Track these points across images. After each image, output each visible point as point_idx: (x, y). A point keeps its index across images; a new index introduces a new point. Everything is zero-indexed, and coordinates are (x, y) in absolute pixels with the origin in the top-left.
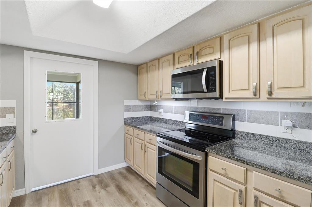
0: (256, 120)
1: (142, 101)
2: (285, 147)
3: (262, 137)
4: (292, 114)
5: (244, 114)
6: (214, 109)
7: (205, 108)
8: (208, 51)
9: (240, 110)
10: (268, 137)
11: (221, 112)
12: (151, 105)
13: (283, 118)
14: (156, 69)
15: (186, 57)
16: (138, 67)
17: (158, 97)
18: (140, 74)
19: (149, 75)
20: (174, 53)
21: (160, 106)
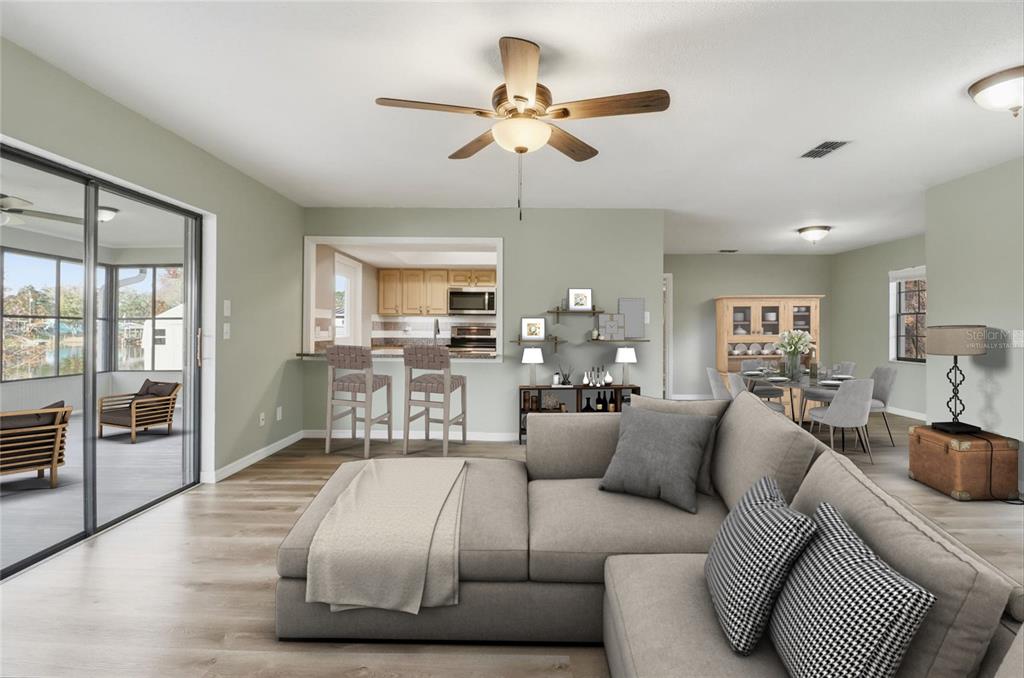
1: (383, 316)
8: (485, 278)
12: (384, 322)
14: (419, 281)
15: (463, 278)
16: (381, 272)
17: (424, 312)
18: (384, 281)
19: (405, 285)
20: (447, 270)
21: (405, 323)
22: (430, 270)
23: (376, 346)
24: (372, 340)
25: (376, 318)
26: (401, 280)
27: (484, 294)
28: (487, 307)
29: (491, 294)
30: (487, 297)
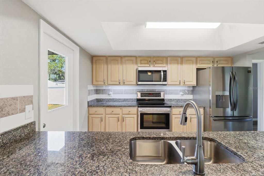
0: (171, 94)
1: (95, 86)
2: (181, 102)
3: (174, 100)
4: (183, 90)
5: (167, 91)
6: (153, 90)
7: (148, 90)
8: (160, 62)
9: (165, 90)
10: (176, 99)
11: (157, 91)
12: (96, 89)
13: (180, 92)
14: (118, 63)
15: (146, 62)
16: (94, 58)
17: (122, 83)
18: (96, 63)
19: (109, 66)
20: (136, 57)
21: (109, 90)
22: (125, 57)
23: (91, 106)
24: (88, 102)
25: (91, 88)
26: (107, 63)
27: (160, 71)
28: (162, 80)
29: (165, 71)
30: (162, 73)
